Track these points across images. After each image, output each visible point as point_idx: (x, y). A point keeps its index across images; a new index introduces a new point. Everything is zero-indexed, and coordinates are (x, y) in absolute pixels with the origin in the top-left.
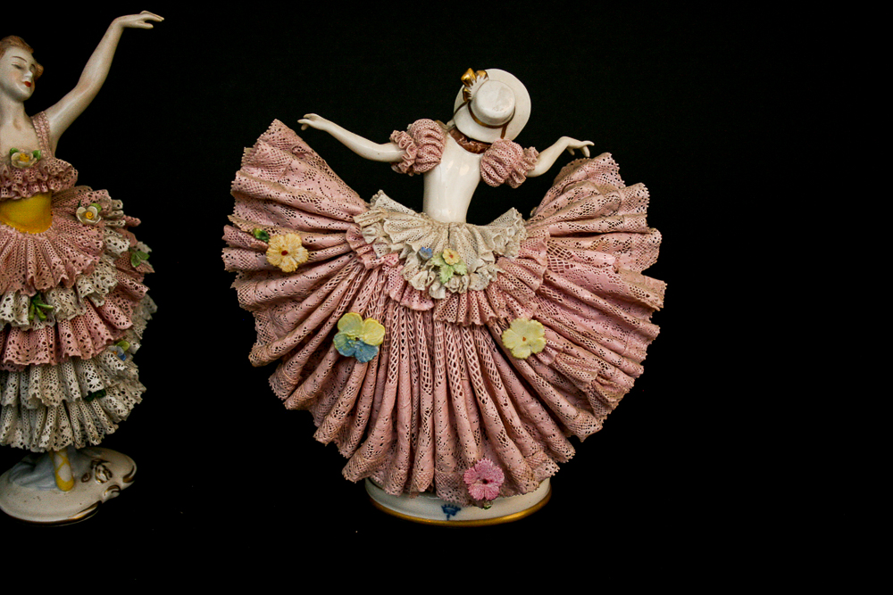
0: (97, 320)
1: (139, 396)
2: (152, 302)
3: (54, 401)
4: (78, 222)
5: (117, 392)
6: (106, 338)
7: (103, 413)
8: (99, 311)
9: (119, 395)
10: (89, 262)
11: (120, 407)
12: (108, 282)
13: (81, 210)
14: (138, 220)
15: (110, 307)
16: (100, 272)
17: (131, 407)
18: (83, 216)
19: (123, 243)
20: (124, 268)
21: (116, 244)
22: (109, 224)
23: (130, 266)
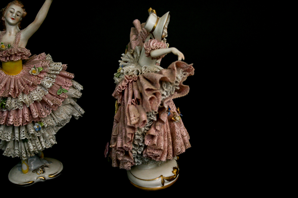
0: (26, 112)
1: (50, 145)
3: (7, 139)
5: (37, 141)
6: (26, 120)
8: (29, 109)
9: (38, 143)
15: (32, 108)
16: (33, 94)
17: (41, 148)
18: (32, 72)
19: (49, 84)
20: (54, 94)
21: (45, 84)
22: (49, 76)
23: (57, 94)
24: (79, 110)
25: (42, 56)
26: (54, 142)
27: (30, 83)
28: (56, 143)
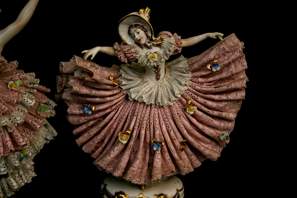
0: (8, 138)
1: (30, 179)
2: (54, 131)
4: (8, 88)
5: (17, 175)
6: (10, 148)
7: (6, 185)
8: (11, 135)
9: (18, 177)
10: (6, 110)
11: (15, 184)
12: (17, 120)
13: (11, 82)
14: (49, 90)
15: (16, 133)
16: (14, 115)
17: (23, 184)
18: (11, 86)
19: (31, 102)
20: (33, 114)
21: (27, 101)
22: (28, 91)
23: (37, 113)
24: (52, 132)
25: (14, 65)
26: (34, 175)
27: (14, 100)
28: (36, 175)
